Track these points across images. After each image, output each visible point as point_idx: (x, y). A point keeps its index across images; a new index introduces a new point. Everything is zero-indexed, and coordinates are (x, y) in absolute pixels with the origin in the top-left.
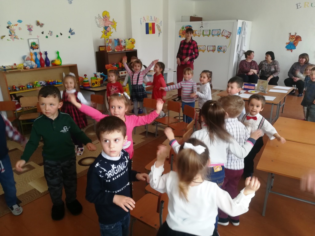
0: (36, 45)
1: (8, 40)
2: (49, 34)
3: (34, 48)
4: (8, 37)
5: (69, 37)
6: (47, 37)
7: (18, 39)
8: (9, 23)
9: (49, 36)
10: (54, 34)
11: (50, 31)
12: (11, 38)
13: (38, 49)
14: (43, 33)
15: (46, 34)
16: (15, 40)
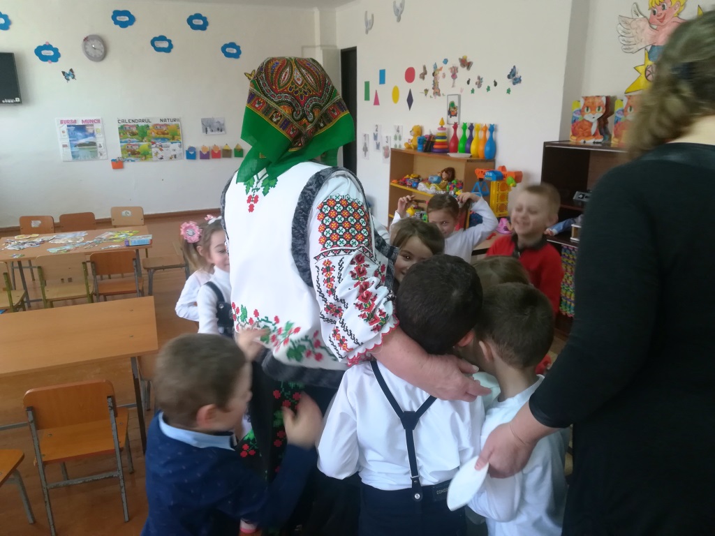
0: (455, 108)
1: (431, 97)
2: (476, 84)
3: (452, 114)
4: (431, 92)
5: (509, 91)
6: (473, 91)
7: (439, 95)
8: (435, 67)
9: (475, 87)
10: (484, 86)
11: (479, 78)
12: (434, 94)
13: (456, 115)
14: (468, 82)
15: (473, 85)
16: (437, 97)
